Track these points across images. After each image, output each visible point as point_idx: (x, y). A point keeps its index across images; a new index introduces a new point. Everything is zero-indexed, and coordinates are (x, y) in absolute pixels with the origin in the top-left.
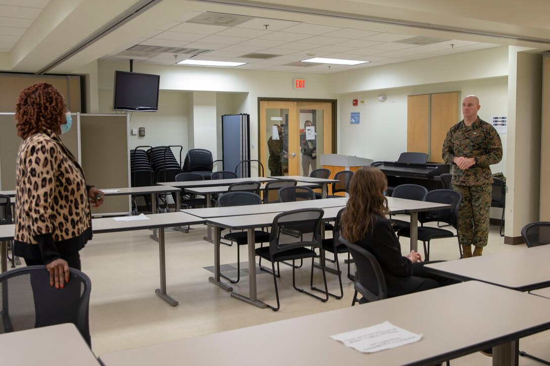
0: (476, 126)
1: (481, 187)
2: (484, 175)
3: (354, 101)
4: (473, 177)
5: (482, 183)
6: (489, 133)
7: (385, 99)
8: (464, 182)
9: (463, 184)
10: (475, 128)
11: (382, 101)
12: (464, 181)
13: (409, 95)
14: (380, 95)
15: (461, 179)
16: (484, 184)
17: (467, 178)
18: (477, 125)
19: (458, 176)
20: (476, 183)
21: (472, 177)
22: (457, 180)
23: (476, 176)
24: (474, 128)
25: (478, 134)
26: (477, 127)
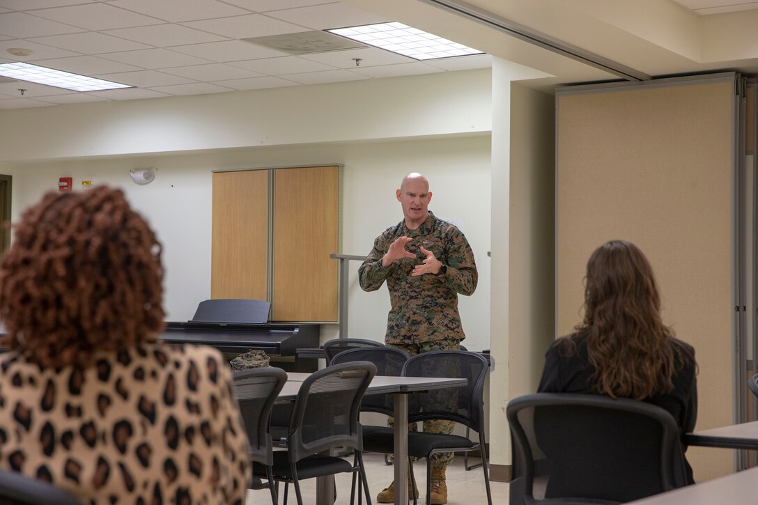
0: (427, 229)
1: (440, 345)
2: (445, 323)
3: (62, 180)
4: (426, 325)
5: (442, 338)
6: (451, 240)
7: (149, 177)
8: (409, 338)
9: (407, 341)
10: (426, 233)
11: (141, 183)
12: (408, 334)
13: (217, 169)
14: (137, 169)
15: (403, 332)
16: (446, 339)
17: (413, 328)
18: (430, 227)
19: (397, 325)
20: (432, 337)
21: (424, 326)
22: (394, 334)
23: (430, 323)
24: (423, 233)
25: (433, 244)
26: (429, 231)
